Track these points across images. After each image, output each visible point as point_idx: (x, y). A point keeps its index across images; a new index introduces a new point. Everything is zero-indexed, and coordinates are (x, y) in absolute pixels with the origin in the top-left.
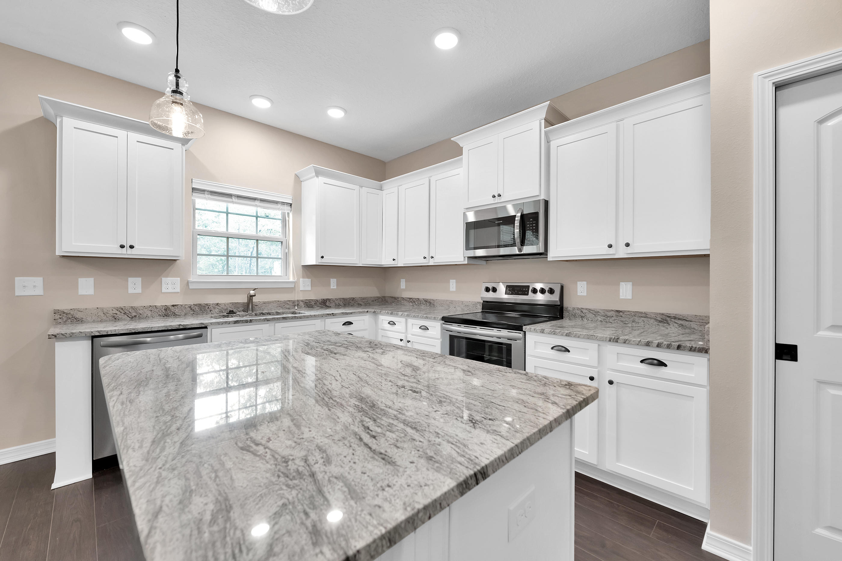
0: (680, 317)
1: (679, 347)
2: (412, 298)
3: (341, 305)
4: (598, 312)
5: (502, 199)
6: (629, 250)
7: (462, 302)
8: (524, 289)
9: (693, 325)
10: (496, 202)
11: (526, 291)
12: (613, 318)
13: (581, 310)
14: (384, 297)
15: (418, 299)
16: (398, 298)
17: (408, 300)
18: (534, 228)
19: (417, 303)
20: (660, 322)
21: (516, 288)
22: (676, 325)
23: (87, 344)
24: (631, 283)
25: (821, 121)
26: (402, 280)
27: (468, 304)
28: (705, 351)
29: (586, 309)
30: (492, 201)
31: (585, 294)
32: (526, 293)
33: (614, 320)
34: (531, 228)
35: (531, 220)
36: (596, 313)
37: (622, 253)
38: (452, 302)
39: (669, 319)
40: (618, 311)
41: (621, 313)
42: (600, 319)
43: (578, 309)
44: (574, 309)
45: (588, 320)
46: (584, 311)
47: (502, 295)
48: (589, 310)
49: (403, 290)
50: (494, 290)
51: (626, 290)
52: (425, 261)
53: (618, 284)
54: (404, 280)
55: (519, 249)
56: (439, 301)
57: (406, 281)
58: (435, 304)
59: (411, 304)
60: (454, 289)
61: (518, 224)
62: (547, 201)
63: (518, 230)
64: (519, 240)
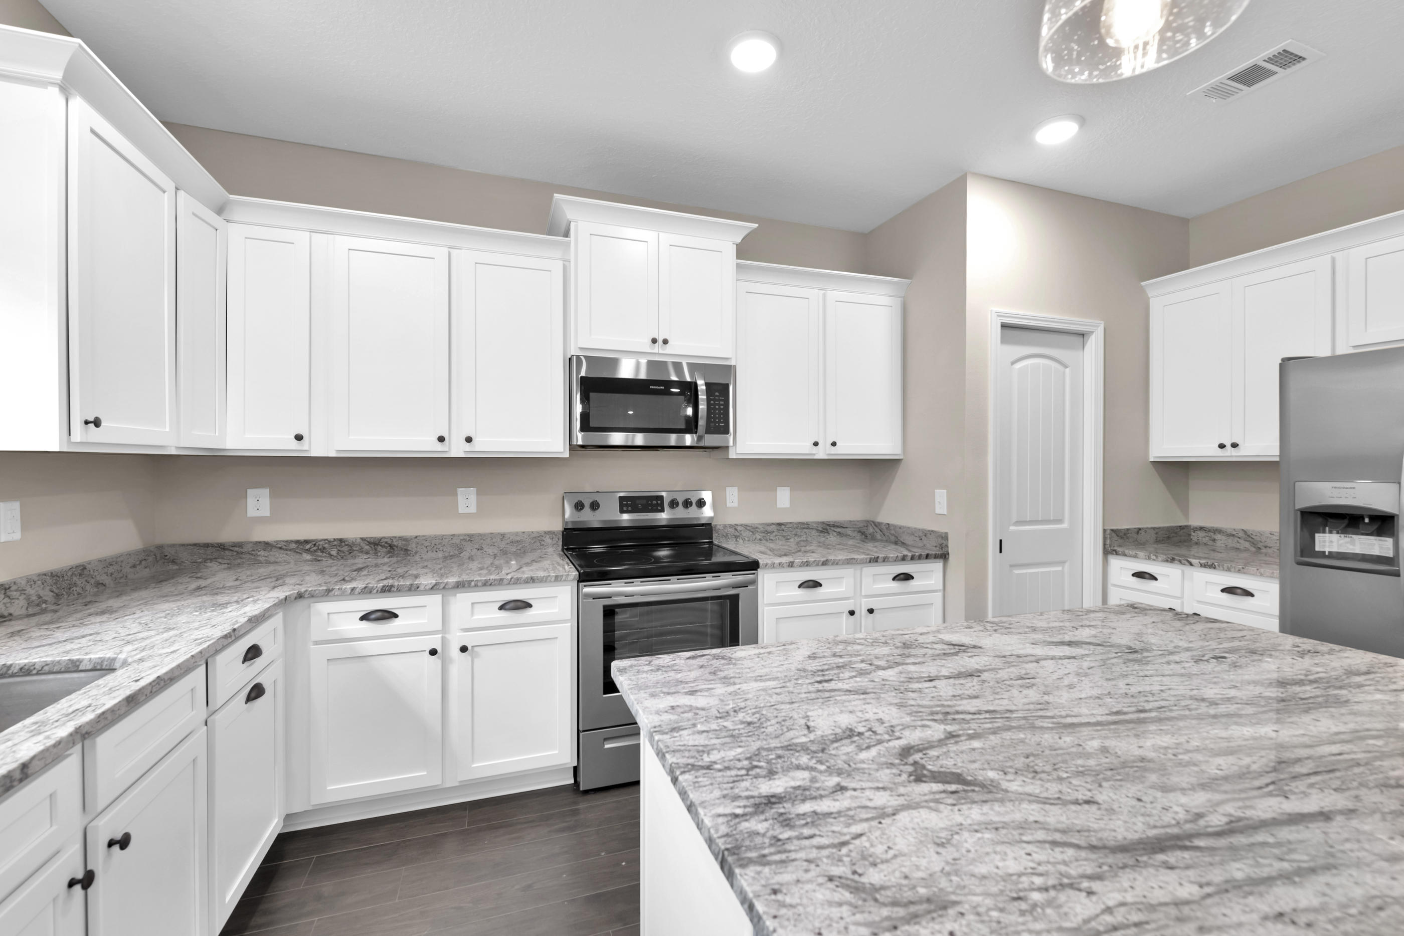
0: (839, 524)
1: (927, 557)
2: (313, 541)
3: (45, 602)
4: (757, 528)
5: (668, 349)
6: (834, 450)
7: (503, 536)
8: (655, 502)
9: (849, 532)
10: (656, 351)
11: (658, 505)
12: (774, 534)
13: (734, 527)
14: (160, 547)
15: (341, 540)
16: (240, 545)
17: (293, 546)
18: (722, 407)
19: (334, 553)
20: (821, 532)
21: (638, 502)
22: (835, 533)
24: (789, 488)
27: (518, 539)
28: (944, 556)
29: (742, 525)
31: (736, 504)
32: (659, 508)
33: (776, 536)
34: (717, 407)
35: (717, 394)
36: (754, 529)
37: (821, 453)
38: (470, 538)
39: (828, 528)
40: (780, 524)
41: (783, 527)
42: (759, 537)
43: (731, 526)
44: (725, 526)
45: (744, 540)
46: (739, 528)
47: (606, 514)
48: (746, 526)
49: (262, 520)
50: (595, 506)
51: (783, 497)
52: (439, 447)
53: (776, 490)
54: (266, 492)
55: (700, 438)
56: (426, 538)
57: (272, 495)
58: (412, 546)
59: (308, 557)
60: (473, 509)
61: (702, 394)
62: (735, 369)
63: (702, 403)
64: (701, 421)
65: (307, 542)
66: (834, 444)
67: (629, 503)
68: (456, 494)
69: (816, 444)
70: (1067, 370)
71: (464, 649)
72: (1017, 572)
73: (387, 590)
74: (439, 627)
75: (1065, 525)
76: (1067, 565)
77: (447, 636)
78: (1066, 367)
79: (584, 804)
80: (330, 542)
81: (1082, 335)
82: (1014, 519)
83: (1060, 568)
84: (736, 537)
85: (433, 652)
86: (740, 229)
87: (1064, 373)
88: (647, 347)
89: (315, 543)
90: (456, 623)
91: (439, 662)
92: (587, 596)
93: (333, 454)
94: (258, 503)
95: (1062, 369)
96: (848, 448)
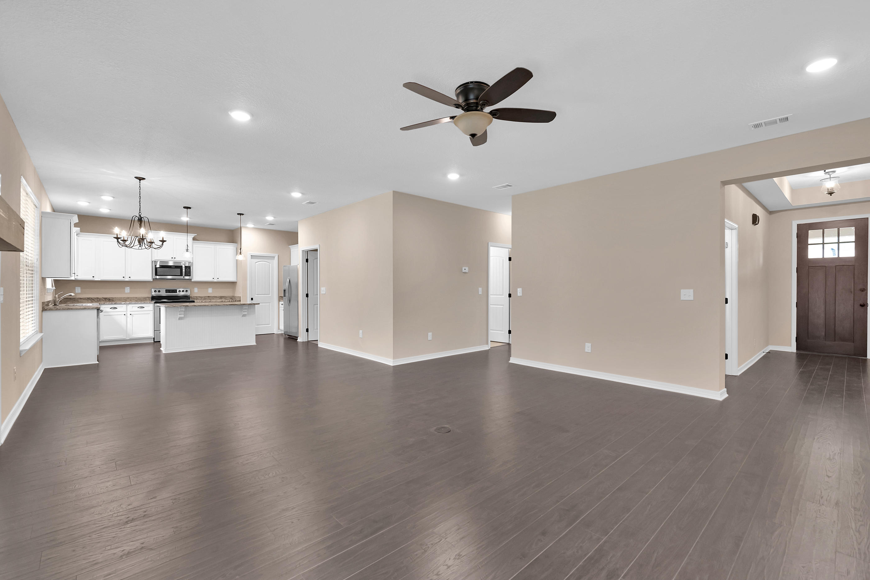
5: (175, 259)
6: (218, 280)
7: (136, 297)
8: (174, 291)
9: (228, 298)
12: (207, 298)
13: (196, 297)
15: (97, 298)
16: (72, 298)
20: (220, 298)
21: (170, 291)
24: (211, 288)
25: (256, 263)
31: (197, 292)
36: (201, 297)
37: (215, 280)
38: (128, 298)
41: (209, 297)
43: (195, 297)
44: (194, 297)
47: (163, 293)
50: (159, 291)
51: (210, 290)
52: (123, 279)
53: (208, 289)
55: (183, 277)
56: (118, 298)
57: (81, 289)
60: (129, 292)
61: (184, 269)
62: (193, 263)
63: (184, 270)
64: (184, 274)
65: (90, 298)
66: (218, 278)
67: (167, 291)
68: (125, 289)
69: (213, 278)
70: (270, 264)
71: (131, 314)
73: (115, 304)
74: (126, 311)
75: (270, 295)
76: (271, 303)
77: (127, 313)
79: (155, 343)
80: (95, 298)
81: (274, 257)
82: (256, 294)
83: (269, 304)
84: (197, 299)
85: (125, 315)
86: (193, 235)
87: (269, 265)
88: (171, 259)
89: (92, 298)
90: (129, 310)
91: (126, 317)
92: (156, 306)
93: (100, 280)
94: (78, 290)
95: (269, 264)
96: (222, 279)
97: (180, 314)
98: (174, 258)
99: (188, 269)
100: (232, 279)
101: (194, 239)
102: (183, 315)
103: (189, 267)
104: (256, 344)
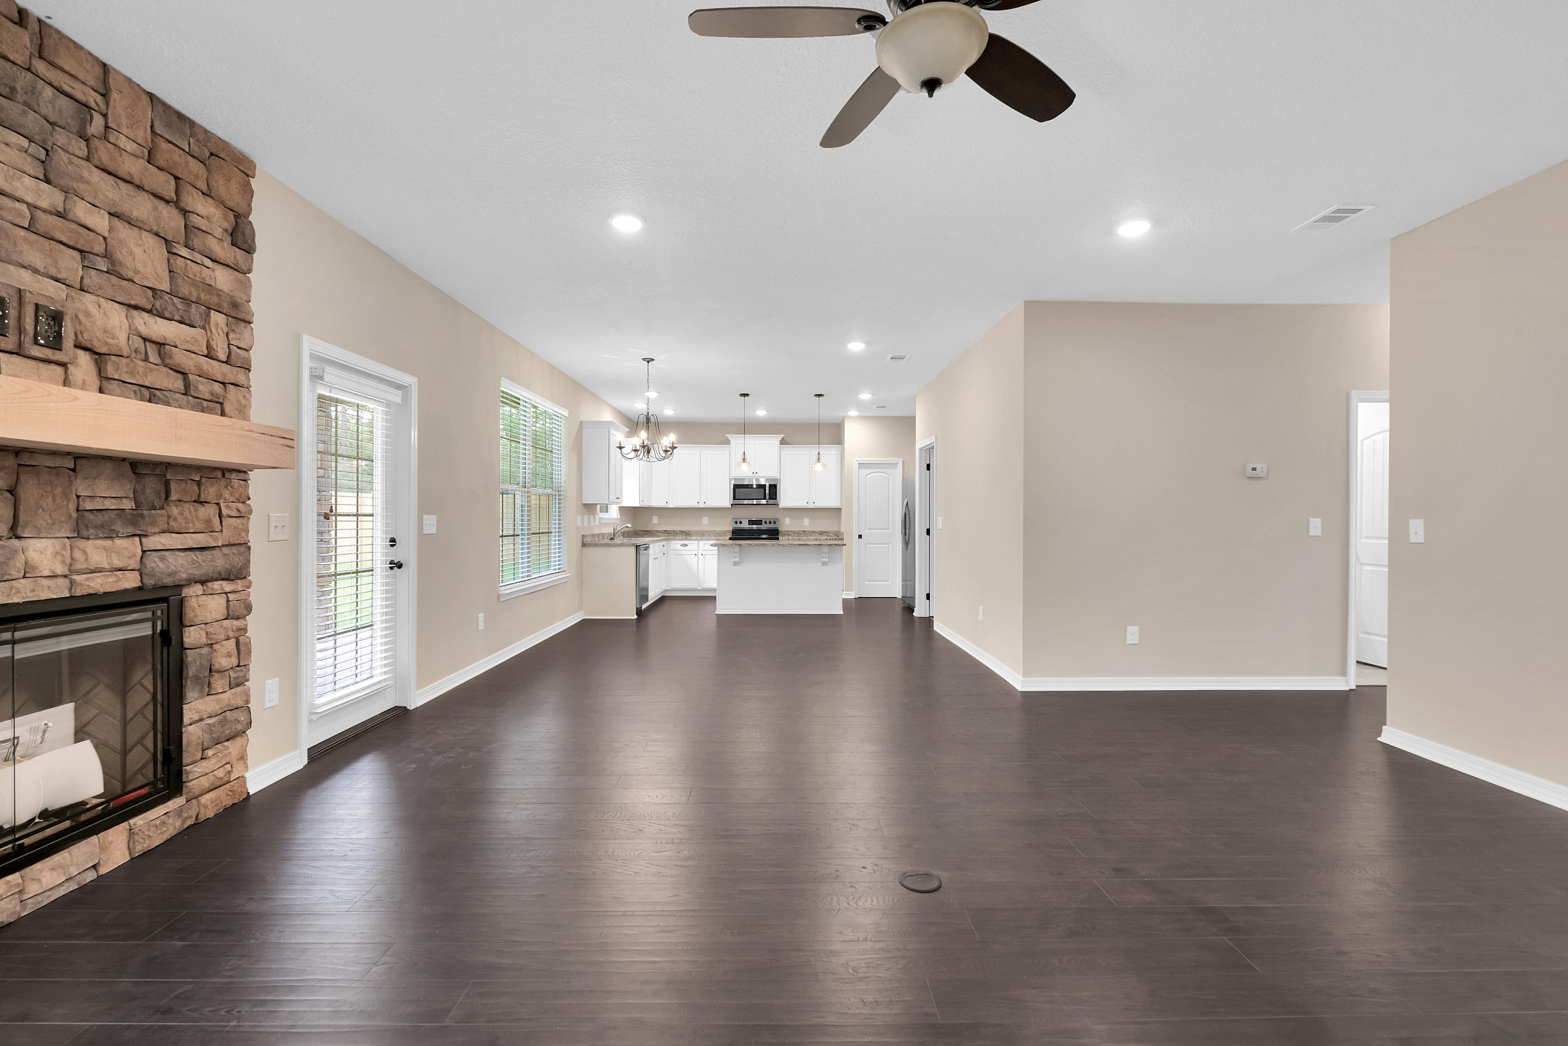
5: (758, 475)
6: (814, 505)
7: (715, 531)
8: (758, 522)
9: (831, 535)
11: (761, 523)
13: (786, 532)
16: (651, 531)
18: (775, 492)
21: (754, 522)
23: (633, 549)
24: (808, 518)
25: (865, 475)
26: (654, 517)
27: (719, 532)
30: (752, 475)
31: (791, 525)
33: (803, 534)
34: (773, 492)
36: (794, 532)
37: (811, 506)
38: (706, 531)
39: (822, 533)
42: (797, 535)
44: (783, 533)
45: (792, 535)
46: (790, 531)
47: (745, 525)
49: (656, 524)
50: (740, 522)
51: (806, 522)
52: (698, 504)
53: (802, 519)
54: (657, 517)
55: (767, 501)
57: (659, 518)
58: (691, 533)
59: (666, 535)
60: (707, 523)
61: (767, 488)
62: (780, 479)
63: (767, 491)
64: (767, 497)
65: (665, 531)
66: (814, 503)
67: (751, 522)
68: (702, 518)
69: (808, 503)
70: (891, 477)
71: (701, 554)
72: (869, 546)
73: (687, 539)
74: (697, 549)
75: (890, 531)
76: (891, 545)
77: (699, 551)
78: (890, 475)
81: (897, 464)
82: (867, 528)
83: (887, 546)
84: (788, 535)
86: (780, 436)
87: (889, 478)
90: (700, 548)
91: (697, 557)
93: (673, 507)
94: (655, 520)
95: (888, 476)
96: (820, 504)
97: (734, 557)
98: (755, 473)
99: (773, 488)
100: (834, 503)
101: (783, 442)
102: (738, 559)
103: (775, 486)
104: (843, 613)
